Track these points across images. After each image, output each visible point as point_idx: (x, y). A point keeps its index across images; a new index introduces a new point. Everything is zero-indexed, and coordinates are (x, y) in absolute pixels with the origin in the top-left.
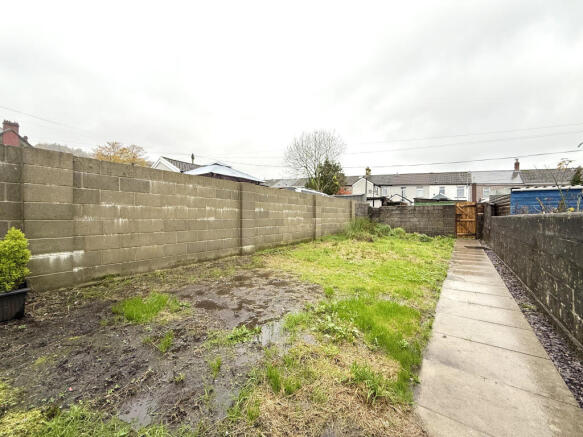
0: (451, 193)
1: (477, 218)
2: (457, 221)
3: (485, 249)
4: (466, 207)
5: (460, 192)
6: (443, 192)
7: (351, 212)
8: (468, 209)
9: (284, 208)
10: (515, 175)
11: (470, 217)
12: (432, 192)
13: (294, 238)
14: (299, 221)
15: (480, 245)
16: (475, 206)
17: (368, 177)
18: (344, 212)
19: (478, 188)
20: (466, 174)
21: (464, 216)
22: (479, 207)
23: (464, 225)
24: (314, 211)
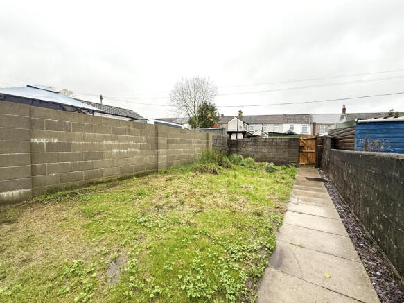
0: (298, 129)
1: (317, 150)
2: (299, 151)
3: (325, 182)
4: (308, 140)
5: (304, 129)
6: (292, 128)
7: (208, 143)
8: (310, 142)
9: (106, 138)
10: (342, 117)
11: (311, 149)
12: (285, 128)
13: (122, 172)
14: (133, 154)
15: (320, 177)
16: (316, 139)
17: (240, 117)
18: (199, 143)
19: (317, 127)
20: (309, 116)
21: (306, 148)
22: (319, 140)
23: (305, 155)
24: (156, 142)
